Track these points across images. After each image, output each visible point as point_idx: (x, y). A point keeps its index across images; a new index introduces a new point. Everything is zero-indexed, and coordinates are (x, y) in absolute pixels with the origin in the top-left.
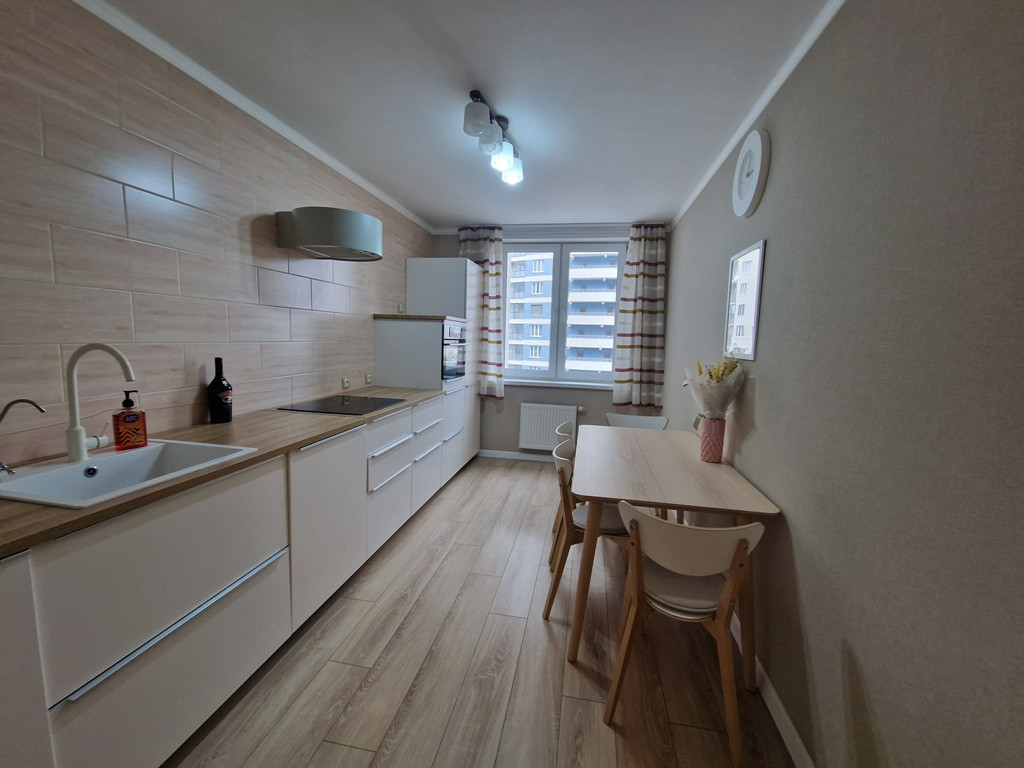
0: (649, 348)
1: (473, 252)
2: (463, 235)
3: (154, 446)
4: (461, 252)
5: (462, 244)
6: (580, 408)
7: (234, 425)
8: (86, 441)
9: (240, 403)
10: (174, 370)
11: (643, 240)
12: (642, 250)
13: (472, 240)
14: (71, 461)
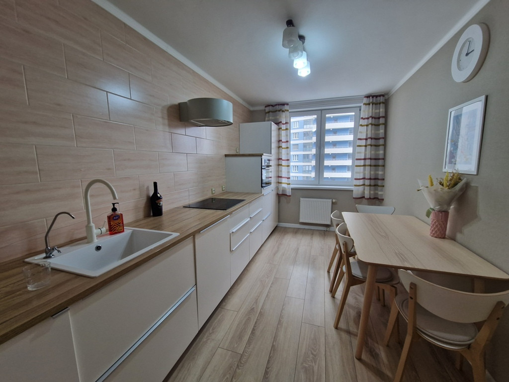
0: (375, 166)
1: (273, 118)
2: (267, 109)
3: (128, 231)
4: (266, 119)
5: (267, 114)
6: (334, 201)
7: (164, 217)
8: (95, 231)
9: (166, 206)
10: (134, 190)
11: (371, 105)
12: (371, 110)
13: (272, 112)
14: (88, 243)
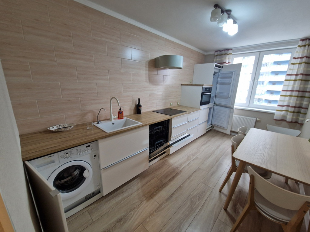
0: (302, 97)
1: (220, 59)
2: (216, 54)
3: (125, 119)
4: (215, 60)
5: (216, 57)
6: (258, 119)
7: (142, 115)
8: (113, 117)
9: (143, 110)
10: (130, 101)
11: (307, 46)
12: (306, 51)
13: (219, 55)
